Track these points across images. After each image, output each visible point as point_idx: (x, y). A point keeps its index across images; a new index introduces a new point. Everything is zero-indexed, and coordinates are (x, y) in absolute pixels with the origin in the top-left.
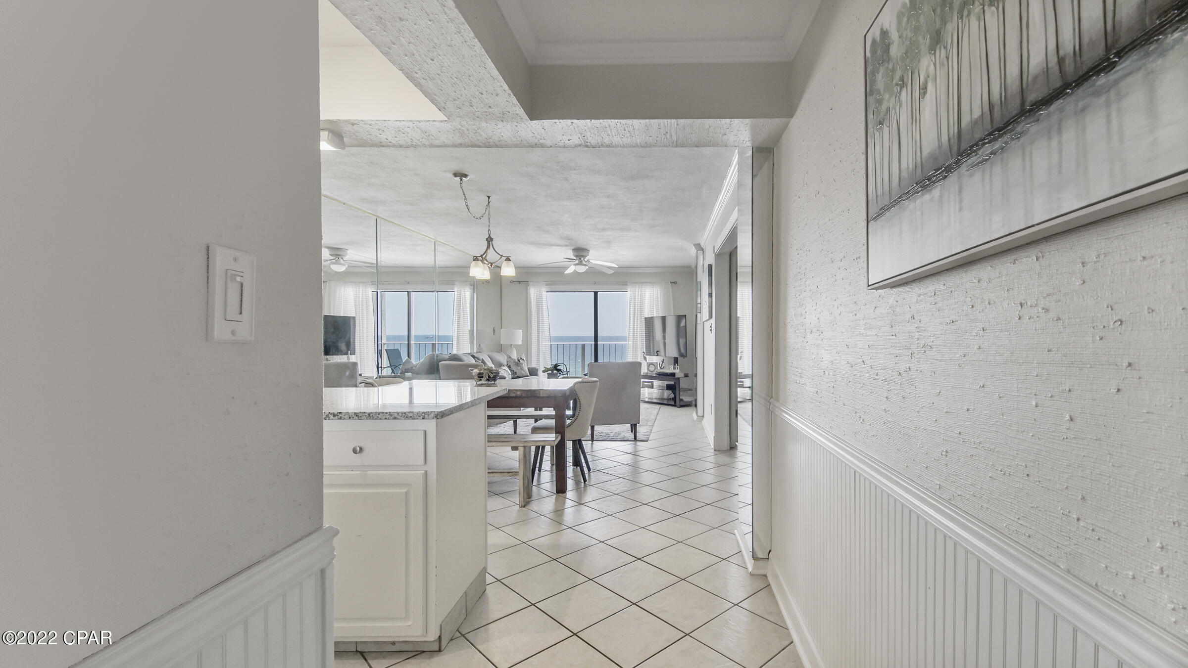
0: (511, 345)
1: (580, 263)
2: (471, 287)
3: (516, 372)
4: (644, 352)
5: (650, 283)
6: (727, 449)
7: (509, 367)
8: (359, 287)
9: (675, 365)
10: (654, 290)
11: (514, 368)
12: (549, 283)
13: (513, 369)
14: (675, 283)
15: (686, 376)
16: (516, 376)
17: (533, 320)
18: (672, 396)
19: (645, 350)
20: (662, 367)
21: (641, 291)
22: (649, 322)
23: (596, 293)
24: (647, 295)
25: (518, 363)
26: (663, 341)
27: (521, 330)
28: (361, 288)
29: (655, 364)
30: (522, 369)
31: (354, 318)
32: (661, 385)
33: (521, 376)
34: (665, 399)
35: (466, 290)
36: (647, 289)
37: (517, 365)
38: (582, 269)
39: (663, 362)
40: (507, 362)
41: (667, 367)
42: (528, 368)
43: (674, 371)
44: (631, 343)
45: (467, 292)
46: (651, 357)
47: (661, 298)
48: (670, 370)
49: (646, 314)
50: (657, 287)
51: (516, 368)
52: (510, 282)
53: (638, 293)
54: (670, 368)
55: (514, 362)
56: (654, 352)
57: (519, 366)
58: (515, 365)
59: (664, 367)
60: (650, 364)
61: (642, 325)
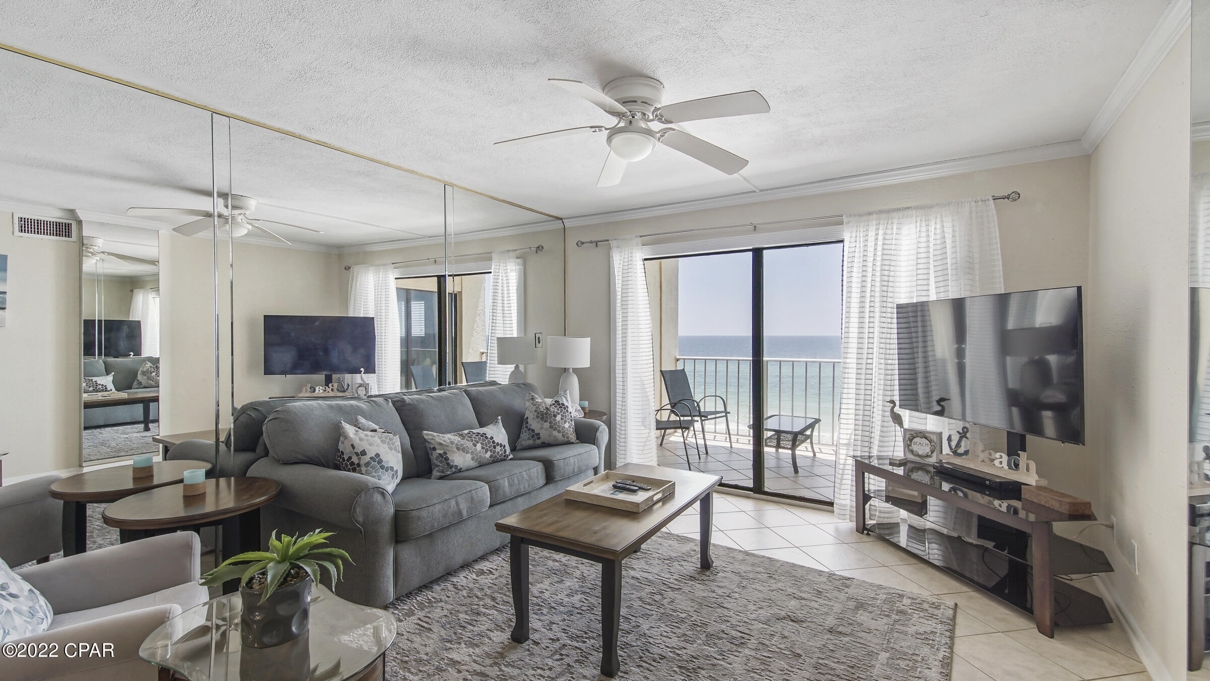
0: (567, 368)
2: (519, 260)
3: (538, 434)
4: (892, 402)
5: (917, 208)
7: (524, 422)
8: (379, 272)
9: (1012, 455)
10: (932, 228)
14: (1013, 197)
16: (538, 442)
19: (897, 393)
20: (960, 451)
23: (758, 254)
24: (905, 243)
25: (544, 414)
28: (381, 273)
29: (934, 438)
30: (554, 427)
31: (373, 318)
33: (553, 443)
35: (509, 267)
36: (905, 228)
37: (542, 419)
39: (963, 436)
41: (984, 458)
42: (578, 425)
43: (1014, 476)
45: (512, 270)
46: (917, 415)
49: (903, 296)
50: (941, 216)
51: (539, 426)
52: (577, 244)
53: (876, 239)
54: (992, 460)
55: (536, 411)
56: (929, 403)
57: (546, 421)
58: (538, 417)
59: (966, 453)
60: (911, 436)
61: (890, 326)
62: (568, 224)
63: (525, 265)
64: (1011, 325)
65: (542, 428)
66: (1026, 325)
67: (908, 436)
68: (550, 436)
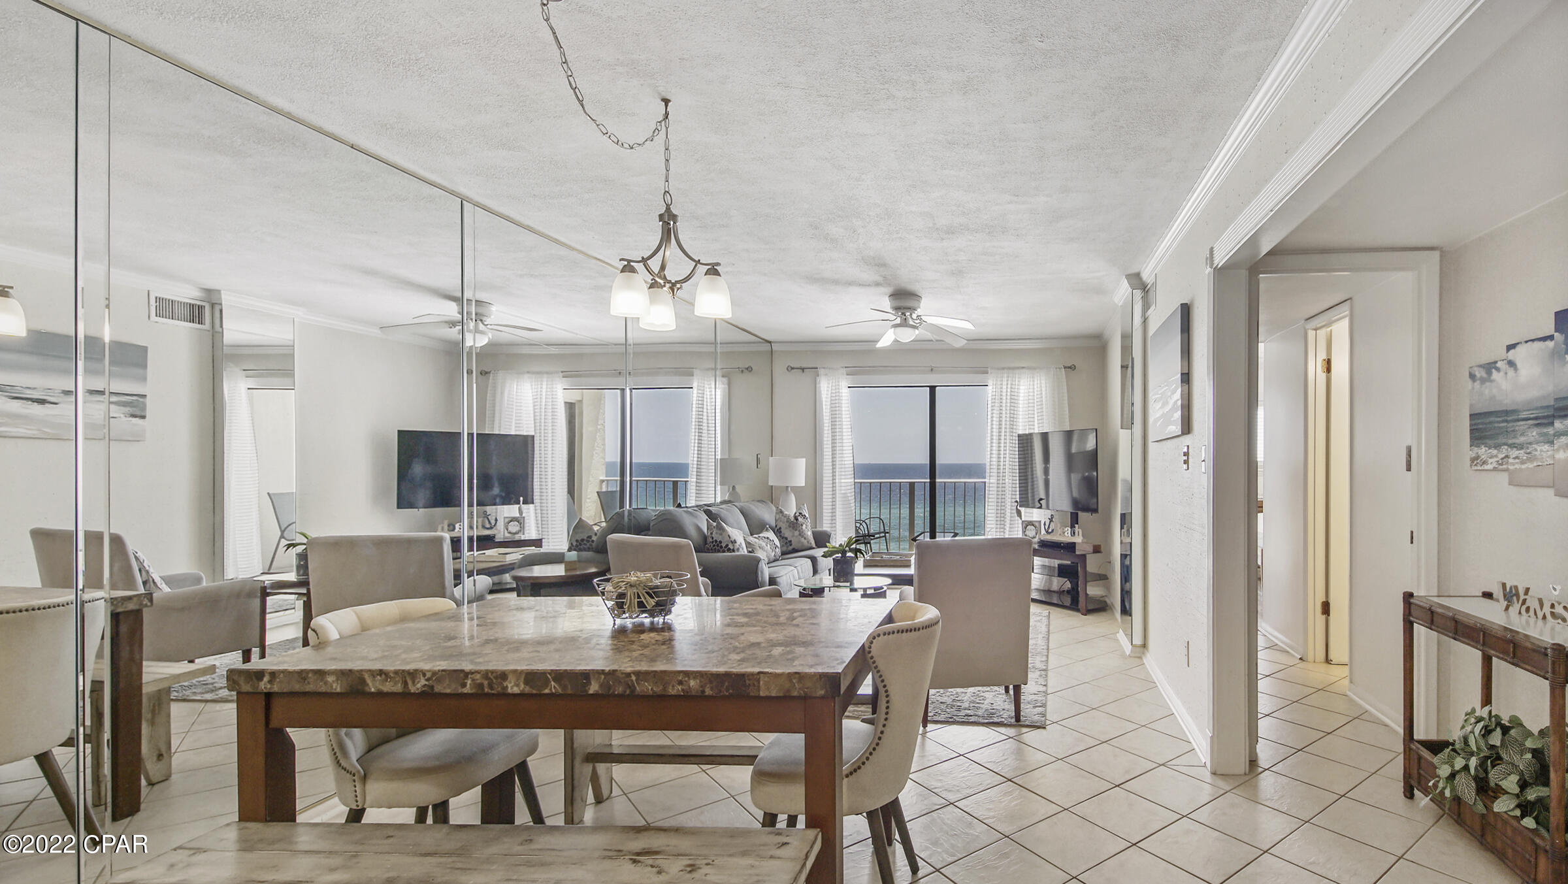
0: (787, 487)
1: (904, 324)
2: (723, 379)
3: (791, 541)
4: (1016, 502)
5: (1028, 369)
6: (1243, 772)
7: (778, 532)
8: (542, 381)
9: (1072, 527)
10: (1036, 383)
11: (787, 533)
12: (853, 371)
13: (786, 536)
14: (1072, 368)
15: (1097, 550)
16: (790, 548)
17: (825, 439)
18: (1068, 585)
19: (1018, 496)
20: (1050, 531)
21: (1012, 384)
22: (1025, 442)
23: (933, 389)
24: (1021, 391)
25: (795, 524)
26: (1044, 477)
27: (804, 459)
28: (545, 383)
29: (1037, 524)
30: (802, 534)
31: (533, 436)
32: (1047, 564)
33: (800, 549)
34: (1054, 592)
35: (713, 385)
36: (1022, 381)
37: (793, 528)
38: (907, 336)
39: (1051, 520)
40: (776, 521)
41: (1060, 531)
42: (814, 533)
43: (1073, 540)
44: (993, 480)
45: (716, 389)
46: (1028, 510)
47: (1046, 397)
48: (1065, 536)
49: (1021, 428)
50: (1040, 376)
51: (791, 534)
52: (787, 369)
53: (1007, 388)
54: (1064, 533)
55: (787, 522)
56: (1034, 503)
57: (796, 530)
58: (790, 527)
59: (1053, 530)
60: (1027, 524)
61: (1014, 449)
62: (775, 347)
63: (729, 384)
64: (1074, 450)
65: (793, 536)
66: (1082, 450)
67: (1024, 525)
68: (799, 542)
